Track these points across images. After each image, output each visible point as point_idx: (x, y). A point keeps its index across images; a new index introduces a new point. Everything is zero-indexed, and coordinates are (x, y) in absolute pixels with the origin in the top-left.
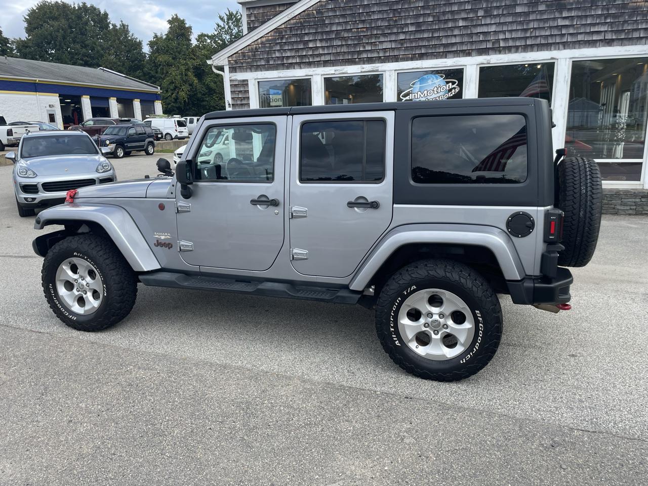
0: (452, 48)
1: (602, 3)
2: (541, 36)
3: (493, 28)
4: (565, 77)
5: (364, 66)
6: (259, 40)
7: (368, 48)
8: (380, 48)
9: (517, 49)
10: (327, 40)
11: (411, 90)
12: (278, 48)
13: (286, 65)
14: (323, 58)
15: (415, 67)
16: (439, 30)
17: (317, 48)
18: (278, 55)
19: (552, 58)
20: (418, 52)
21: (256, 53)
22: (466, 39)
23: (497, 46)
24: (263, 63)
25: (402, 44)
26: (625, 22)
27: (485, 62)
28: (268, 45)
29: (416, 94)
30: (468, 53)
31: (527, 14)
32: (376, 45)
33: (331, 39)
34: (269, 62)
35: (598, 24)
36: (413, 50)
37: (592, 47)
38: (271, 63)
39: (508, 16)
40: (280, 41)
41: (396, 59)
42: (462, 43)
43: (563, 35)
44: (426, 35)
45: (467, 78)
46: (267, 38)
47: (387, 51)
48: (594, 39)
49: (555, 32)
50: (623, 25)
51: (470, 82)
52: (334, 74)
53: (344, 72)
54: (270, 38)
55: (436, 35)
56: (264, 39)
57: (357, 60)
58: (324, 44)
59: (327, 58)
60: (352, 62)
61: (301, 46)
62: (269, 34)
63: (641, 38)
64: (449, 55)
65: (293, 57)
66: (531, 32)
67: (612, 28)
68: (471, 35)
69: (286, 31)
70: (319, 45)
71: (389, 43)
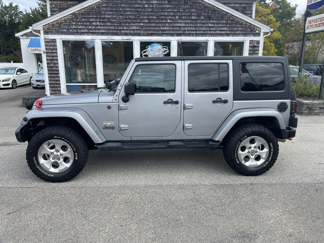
0: (165, 32)
1: (225, 18)
2: (202, 30)
3: (183, 25)
4: (212, 48)
5: (123, 37)
6: (63, 18)
7: (125, 28)
8: (131, 29)
9: (193, 35)
10: (103, 22)
11: (147, 50)
12: (74, 23)
13: (80, 33)
14: (101, 31)
15: (149, 39)
16: (159, 23)
17: (97, 25)
18: (74, 27)
19: (207, 40)
20: (150, 32)
21: (61, 25)
22: (171, 29)
23: (185, 33)
24: (65, 30)
25: (142, 28)
26: (234, 27)
27: (180, 40)
28: (69, 21)
29: (149, 52)
30: (172, 35)
31: (196, 20)
32: (129, 27)
33: (105, 22)
34: (69, 31)
35: (224, 27)
36: (147, 31)
37: (222, 36)
38: (70, 31)
39: (189, 20)
40: (75, 20)
41: (139, 35)
42: (170, 30)
43: (211, 30)
44: (153, 25)
45: (172, 46)
46: (67, 17)
47: (135, 31)
48: (223, 33)
49: (208, 29)
50: (233, 28)
51: (174, 48)
52: (107, 39)
53: (112, 39)
54: (70, 18)
55: (158, 25)
56: (66, 18)
57: (119, 33)
58: (101, 24)
59: (103, 31)
60: (117, 34)
61: (88, 24)
62: (69, 16)
63: (239, 34)
64: (164, 35)
65: (84, 29)
66: (198, 28)
67: (229, 29)
68: (173, 27)
69: (79, 15)
70: (98, 24)
71: (135, 26)
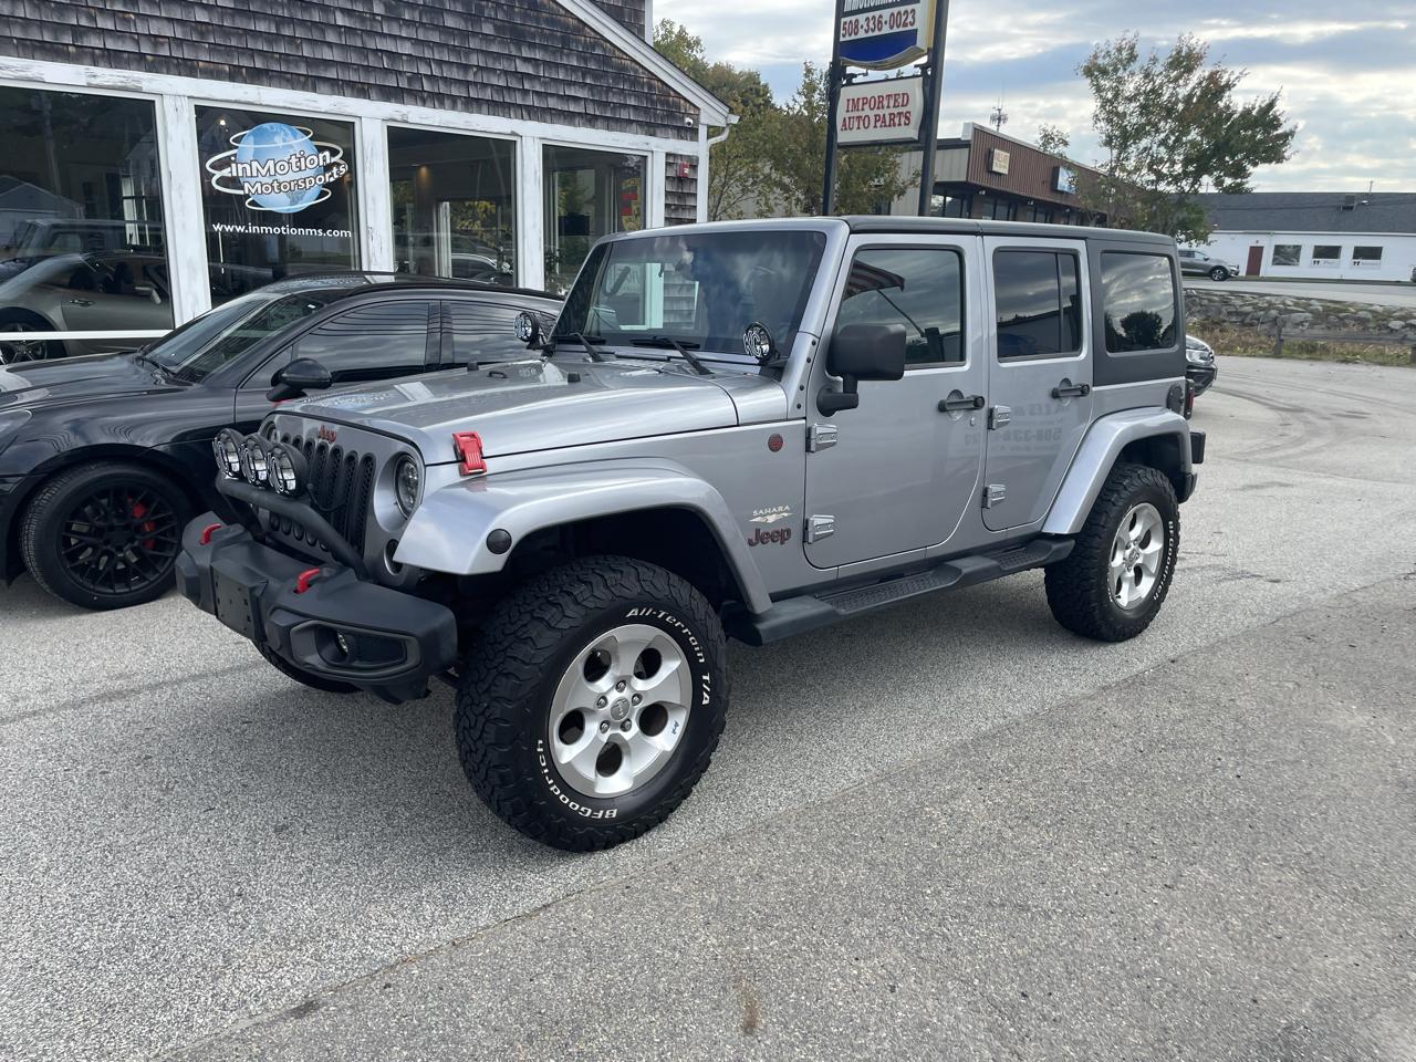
0: (326, 70)
1: (577, 46)
2: (493, 85)
3: (406, 49)
4: (536, 173)
5: (94, 69)
7: (105, 23)
8: (139, 31)
9: (451, 101)
15: (243, 100)
16: (292, 21)
19: (513, 134)
20: (245, 62)
22: (354, 59)
23: (418, 87)
25: (202, 34)
26: (609, 89)
27: (399, 118)
30: (362, 91)
31: (465, 35)
32: (128, 21)
35: (575, 83)
36: (233, 56)
37: (570, 124)
39: (432, 29)
41: (188, 68)
42: (345, 65)
43: (525, 92)
44: (262, 27)
45: (366, 145)
47: (162, 44)
48: (571, 110)
49: (514, 84)
50: (607, 93)
51: (372, 155)
53: (30, 75)
55: (287, 31)
57: (72, 49)
60: (53, 52)
63: (630, 122)
64: (322, 87)
66: (475, 74)
67: (593, 95)
68: (363, 51)
71: (165, 22)
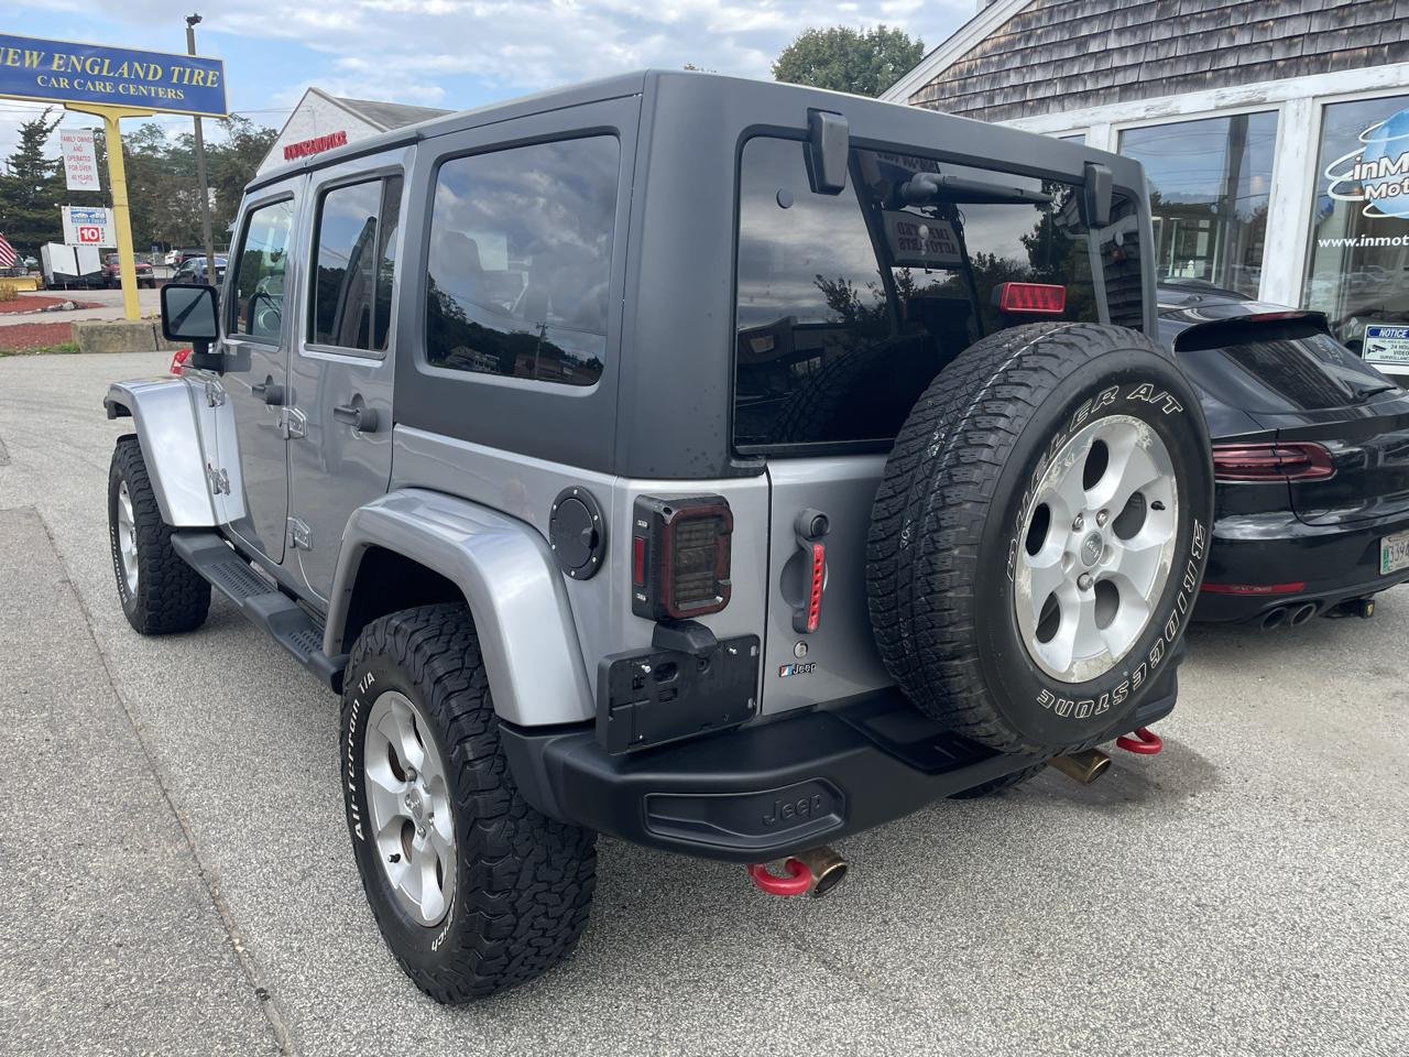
5: (1226, 91)
6: (978, 49)
7: (1243, 39)
8: (1275, 37)
10: (1133, 29)
11: (1360, 155)
12: (1017, 62)
13: (1031, 103)
14: (1120, 79)
17: (1107, 52)
18: (1014, 80)
20: (1389, 38)
21: (969, 80)
24: (979, 103)
25: (1341, 20)
28: (996, 58)
29: (1374, 166)
32: (1265, 29)
33: (1144, 26)
34: (993, 102)
36: (1374, 35)
38: (996, 103)
40: (1022, 46)
41: (1321, 63)
46: (995, 40)
47: (1296, 44)
52: (1144, 119)
53: (1169, 110)
54: (1002, 40)
56: (988, 45)
57: (1209, 75)
58: (1127, 41)
59: (1131, 77)
60: (1194, 82)
61: (1070, 53)
62: (1001, 32)
65: (1049, 82)
69: (1039, 19)
70: (1113, 43)
71: (1303, 19)
